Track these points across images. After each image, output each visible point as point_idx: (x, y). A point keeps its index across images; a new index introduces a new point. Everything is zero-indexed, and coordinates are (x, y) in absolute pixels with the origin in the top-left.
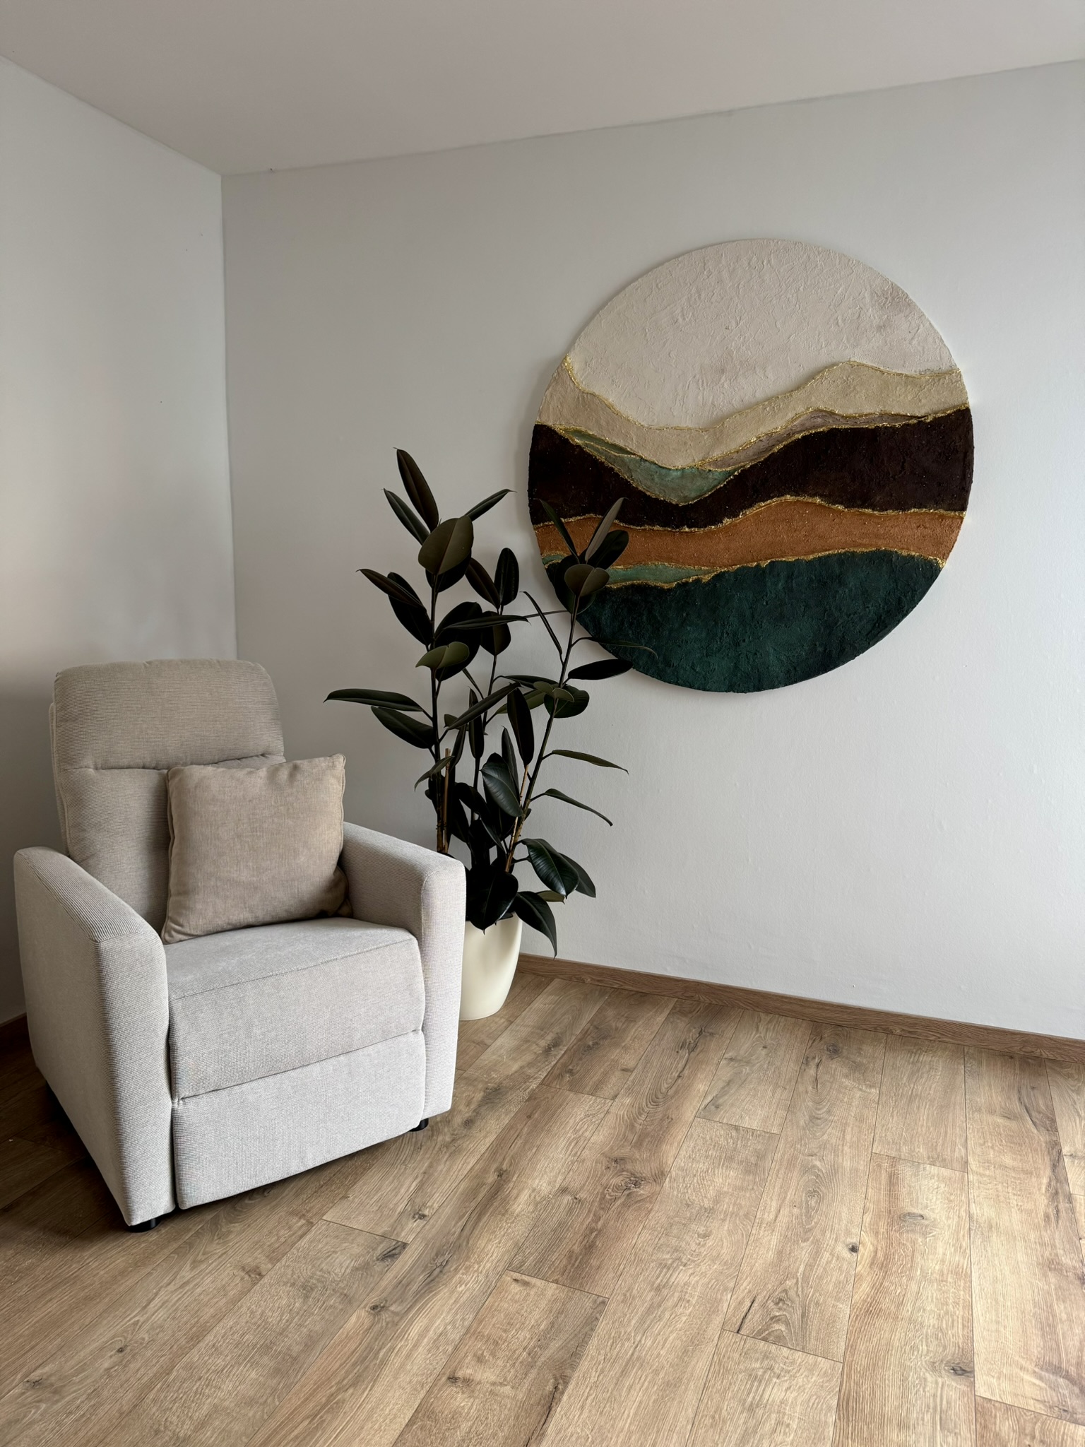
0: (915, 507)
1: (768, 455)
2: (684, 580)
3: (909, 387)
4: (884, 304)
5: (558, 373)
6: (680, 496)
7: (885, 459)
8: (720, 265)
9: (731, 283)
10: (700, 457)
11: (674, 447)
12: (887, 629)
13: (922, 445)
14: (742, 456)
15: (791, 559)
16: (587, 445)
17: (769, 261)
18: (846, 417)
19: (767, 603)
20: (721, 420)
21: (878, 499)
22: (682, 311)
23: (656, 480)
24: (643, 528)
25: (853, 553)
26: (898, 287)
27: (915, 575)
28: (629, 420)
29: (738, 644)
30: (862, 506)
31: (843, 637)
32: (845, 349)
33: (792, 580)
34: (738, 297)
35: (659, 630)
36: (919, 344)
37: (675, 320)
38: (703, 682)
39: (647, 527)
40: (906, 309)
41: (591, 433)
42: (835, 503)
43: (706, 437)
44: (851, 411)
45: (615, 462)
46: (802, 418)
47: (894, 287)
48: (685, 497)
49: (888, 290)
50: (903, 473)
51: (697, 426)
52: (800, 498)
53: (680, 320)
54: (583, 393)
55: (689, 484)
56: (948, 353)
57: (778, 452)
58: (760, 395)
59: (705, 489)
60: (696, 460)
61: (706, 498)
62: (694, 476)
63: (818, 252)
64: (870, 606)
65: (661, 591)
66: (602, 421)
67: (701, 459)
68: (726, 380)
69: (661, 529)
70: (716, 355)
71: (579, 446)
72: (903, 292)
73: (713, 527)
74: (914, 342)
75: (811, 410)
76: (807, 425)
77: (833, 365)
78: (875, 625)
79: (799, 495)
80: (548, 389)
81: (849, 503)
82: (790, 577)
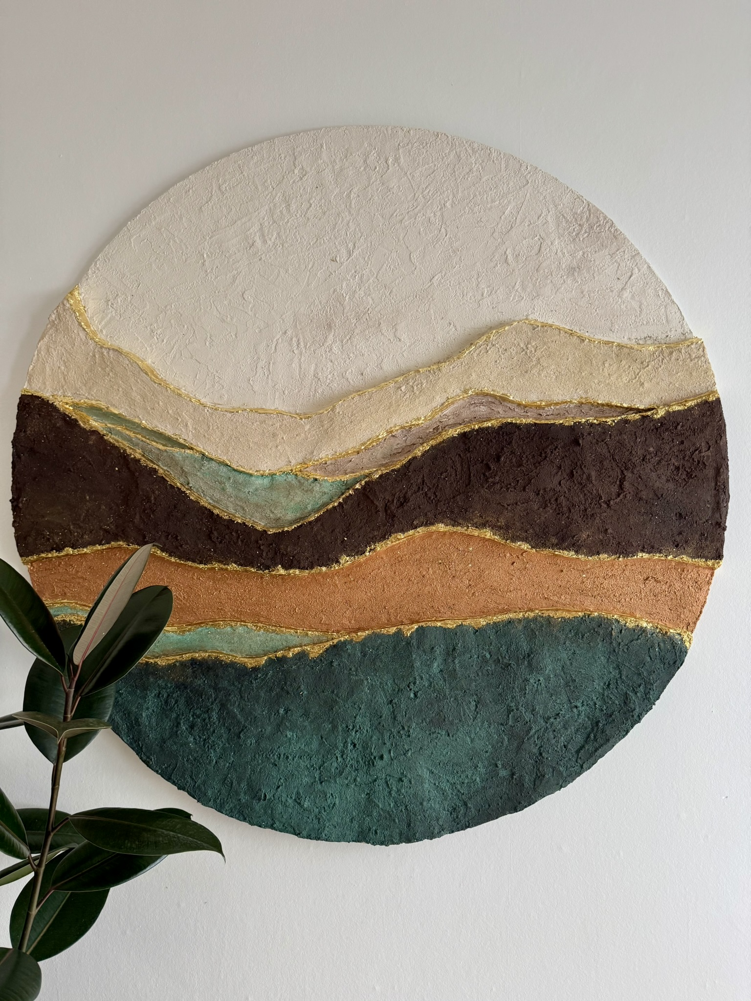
0: (642, 551)
1: (407, 460)
2: (279, 654)
3: (624, 362)
4: (577, 235)
5: (59, 315)
6: (268, 518)
7: (593, 474)
8: (320, 162)
9: (337, 190)
10: (300, 458)
11: (256, 440)
12: (609, 744)
13: (650, 453)
14: (366, 458)
15: (451, 625)
16: (110, 431)
17: (397, 160)
18: (525, 406)
19: (415, 695)
20: (331, 401)
21: (584, 536)
22: (261, 229)
23: (229, 490)
24: (209, 566)
25: (549, 619)
26: (598, 210)
27: (649, 659)
28: (180, 395)
29: (370, 763)
30: (559, 545)
31: (541, 754)
32: (519, 301)
33: (455, 658)
34: (350, 212)
35: (239, 737)
36: (633, 297)
37: (251, 243)
38: (316, 826)
39: (216, 565)
40: (612, 243)
41: (117, 412)
42: (514, 539)
43: (307, 427)
44: (533, 397)
45: (159, 460)
46: (456, 405)
47: (591, 209)
48: (278, 520)
49: (582, 212)
50: (621, 496)
51: (292, 409)
52: (459, 529)
53: (259, 243)
54: (102, 347)
55: (283, 500)
56: (678, 314)
57: (423, 455)
58: (389, 367)
59: (310, 508)
60: (293, 462)
61: (310, 523)
62: (289, 488)
63: (473, 149)
64: (579, 704)
65: (242, 673)
66: (134, 394)
67: (300, 460)
68: (334, 341)
69: (239, 568)
70: (317, 302)
71: (95, 432)
72: (605, 218)
73: (324, 569)
74: (626, 294)
75: (470, 392)
76: (464, 415)
77: (502, 325)
78: (588, 737)
79: (459, 524)
80: (42, 338)
81: (540, 540)
82: (451, 652)
